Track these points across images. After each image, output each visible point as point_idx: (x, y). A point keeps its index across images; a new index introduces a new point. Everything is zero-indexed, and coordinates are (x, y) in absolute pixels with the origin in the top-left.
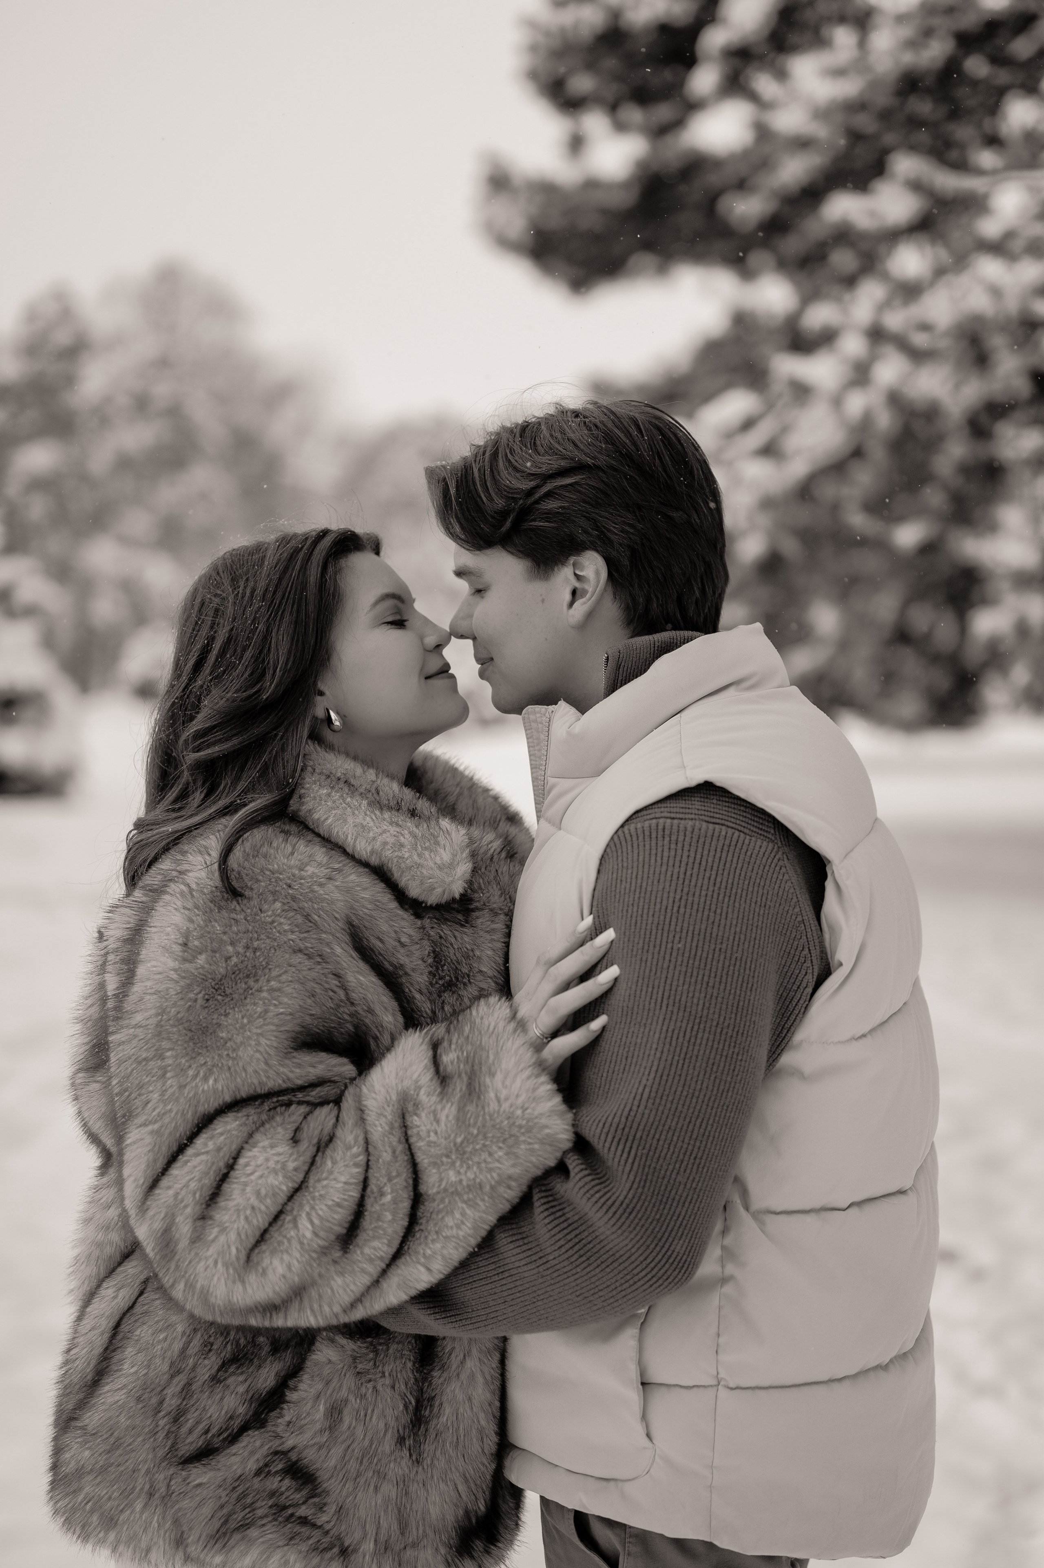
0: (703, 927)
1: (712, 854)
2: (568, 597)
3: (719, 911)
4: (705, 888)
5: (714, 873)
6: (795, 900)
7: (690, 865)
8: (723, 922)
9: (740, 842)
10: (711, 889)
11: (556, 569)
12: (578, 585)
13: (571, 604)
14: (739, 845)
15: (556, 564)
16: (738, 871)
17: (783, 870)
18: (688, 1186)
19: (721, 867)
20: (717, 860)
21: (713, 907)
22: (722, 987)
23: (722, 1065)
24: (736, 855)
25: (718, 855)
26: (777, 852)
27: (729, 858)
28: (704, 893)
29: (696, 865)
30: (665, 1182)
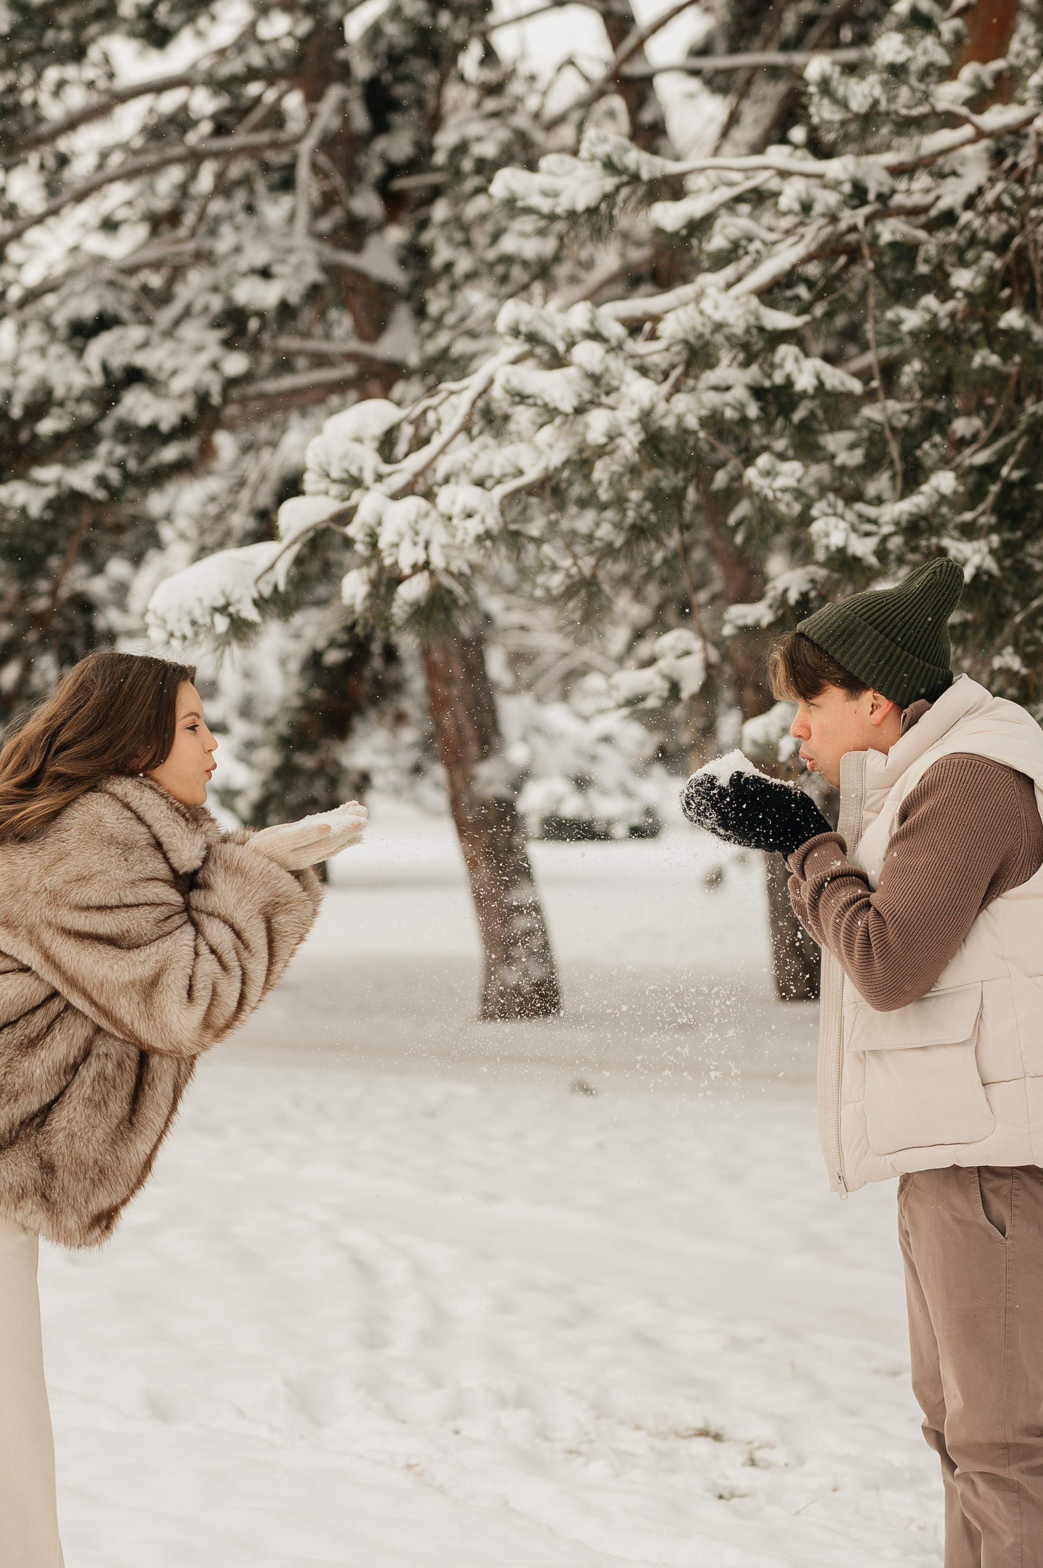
0: (957, 813)
1: (969, 775)
2: (870, 709)
3: (967, 805)
4: (962, 792)
5: (968, 785)
6: (1016, 805)
7: (955, 781)
8: (968, 811)
9: (988, 770)
10: (965, 793)
11: (863, 693)
12: (875, 702)
13: (872, 713)
14: (987, 772)
15: (863, 690)
16: (983, 785)
17: (1012, 788)
18: (924, 943)
19: (973, 782)
20: (971, 778)
21: (964, 803)
22: (961, 844)
23: (954, 884)
24: (984, 776)
25: (973, 776)
26: (1010, 778)
27: (979, 778)
28: (960, 795)
29: (959, 781)
30: (911, 938)
